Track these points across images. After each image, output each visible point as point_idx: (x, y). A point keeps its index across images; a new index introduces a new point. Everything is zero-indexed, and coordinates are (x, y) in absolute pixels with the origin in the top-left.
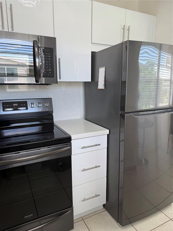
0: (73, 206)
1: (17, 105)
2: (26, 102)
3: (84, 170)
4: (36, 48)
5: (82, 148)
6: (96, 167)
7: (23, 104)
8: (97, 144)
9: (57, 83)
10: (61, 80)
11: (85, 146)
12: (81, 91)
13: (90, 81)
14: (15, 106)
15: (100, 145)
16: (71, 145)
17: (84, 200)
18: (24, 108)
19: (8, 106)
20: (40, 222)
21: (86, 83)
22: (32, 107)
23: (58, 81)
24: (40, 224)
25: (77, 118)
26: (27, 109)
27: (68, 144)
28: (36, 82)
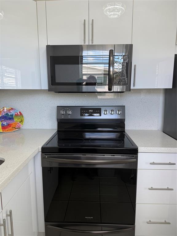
0: (135, 224)
1: (92, 111)
2: (100, 109)
3: (152, 189)
4: (112, 57)
5: (151, 164)
6: (168, 189)
7: (98, 110)
8: (171, 162)
9: (130, 91)
10: (135, 88)
11: (155, 162)
12: (160, 99)
13: (171, 87)
14: (91, 112)
15: (174, 164)
16: (137, 158)
17: (150, 222)
18: (98, 115)
19: (84, 111)
20: (102, 228)
21: (166, 91)
22: (105, 114)
23: (131, 88)
24: (102, 230)
25: (153, 129)
26: (100, 115)
27: (133, 156)
28: (109, 90)
